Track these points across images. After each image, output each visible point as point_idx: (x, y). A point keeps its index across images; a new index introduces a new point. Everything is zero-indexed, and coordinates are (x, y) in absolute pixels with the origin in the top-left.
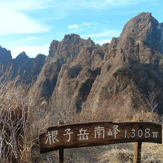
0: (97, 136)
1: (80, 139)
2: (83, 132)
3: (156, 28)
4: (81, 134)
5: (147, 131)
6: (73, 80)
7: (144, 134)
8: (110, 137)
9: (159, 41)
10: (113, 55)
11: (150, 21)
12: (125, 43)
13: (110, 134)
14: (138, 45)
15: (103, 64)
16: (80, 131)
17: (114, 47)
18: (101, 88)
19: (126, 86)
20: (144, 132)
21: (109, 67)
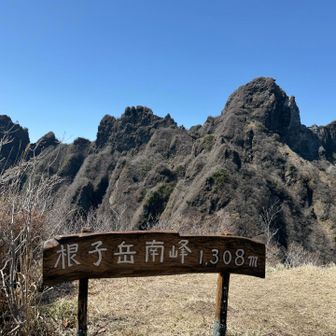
0: (150, 257)
1: (119, 262)
2: (125, 250)
3: (282, 105)
4: (121, 253)
5: (240, 253)
6: (135, 185)
7: (233, 259)
8: (173, 260)
9: (286, 126)
10: (208, 146)
11: (272, 92)
12: (229, 127)
13: (173, 255)
14: (251, 132)
15: (190, 160)
16: (120, 247)
17: (209, 133)
18: (184, 203)
19: (229, 201)
20: (234, 256)
21: (200, 167)
